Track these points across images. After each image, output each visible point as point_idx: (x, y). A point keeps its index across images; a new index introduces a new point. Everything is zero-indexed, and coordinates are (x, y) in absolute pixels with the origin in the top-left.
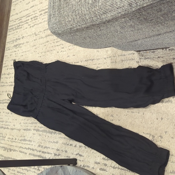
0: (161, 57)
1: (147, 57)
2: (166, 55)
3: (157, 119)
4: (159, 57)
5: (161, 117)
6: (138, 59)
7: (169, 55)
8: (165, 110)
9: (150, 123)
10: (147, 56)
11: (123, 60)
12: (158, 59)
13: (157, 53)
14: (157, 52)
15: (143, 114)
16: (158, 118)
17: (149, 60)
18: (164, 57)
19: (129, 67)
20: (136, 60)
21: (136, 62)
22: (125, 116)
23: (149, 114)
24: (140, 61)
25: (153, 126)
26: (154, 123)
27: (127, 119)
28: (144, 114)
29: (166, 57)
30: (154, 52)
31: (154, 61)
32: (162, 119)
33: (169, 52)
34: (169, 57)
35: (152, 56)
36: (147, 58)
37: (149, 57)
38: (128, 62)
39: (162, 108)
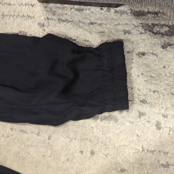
0: (96, 23)
1: (63, 19)
2: (109, 22)
3: (81, 152)
4: (92, 23)
5: (90, 150)
6: (43, 18)
7: (116, 23)
8: (101, 135)
9: (63, 158)
10: (65, 16)
11: (5, 13)
12: (91, 26)
13: (89, 14)
14: (88, 11)
15: (49, 138)
16: (84, 150)
17: (69, 25)
18: (104, 26)
19: (20, 32)
20: (38, 21)
21: (37, 24)
22: (3, 138)
23: (62, 139)
24: (46, 24)
25: (72, 167)
26: (74, 160)
27: (8, 145)
28: (52, 138)
29: (108, 26)
30: (82, 10)
31: (80, 30)
32: (92, 153)
33: (115, 17)
34: (115, 27)
35: (76, 19)
36: (63, 21)
37: (68, 18)
38: (19, 20)
39: (95, 130)
